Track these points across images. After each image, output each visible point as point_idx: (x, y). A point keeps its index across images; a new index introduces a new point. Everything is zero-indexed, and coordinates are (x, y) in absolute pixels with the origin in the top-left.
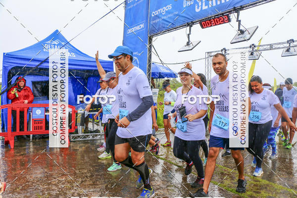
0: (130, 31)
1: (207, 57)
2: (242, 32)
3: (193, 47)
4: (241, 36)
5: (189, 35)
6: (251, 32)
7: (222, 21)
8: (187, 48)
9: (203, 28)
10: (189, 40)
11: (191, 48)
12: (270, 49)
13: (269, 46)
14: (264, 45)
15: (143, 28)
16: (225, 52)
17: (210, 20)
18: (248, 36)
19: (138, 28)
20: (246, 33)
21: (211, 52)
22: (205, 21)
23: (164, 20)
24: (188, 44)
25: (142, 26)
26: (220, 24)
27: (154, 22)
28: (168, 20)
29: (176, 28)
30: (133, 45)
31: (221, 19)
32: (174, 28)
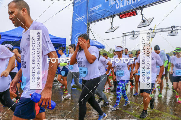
0: (76, 20)
1: (123, 36)
2: (144, 21)
3: (114, 30)
4: (144, 23)
5: (112, 22)
6: (150, 21)
7: (132, 15)
8: (111, 30)
9: (120, 18)
10: (112, 26)
11: (113, 31)
12: (161, 32)
13: (160, 30)
14: (157, 29)
15: (84, 18)
16: (134, 33)
17: (125, 14)
18: (147, 24)
19: (81, 18)
20: (147, 22)
21: (125, 33)
22: (122, 15)
23: (97, 13)
24: (111, 28)
25: (84, 17)
26: (131, 16)
27: (91, 14)
28: (99, 13)
29: (104, 19)
30: (78, 28)
31: (131, 13)
32: (103, 18)
